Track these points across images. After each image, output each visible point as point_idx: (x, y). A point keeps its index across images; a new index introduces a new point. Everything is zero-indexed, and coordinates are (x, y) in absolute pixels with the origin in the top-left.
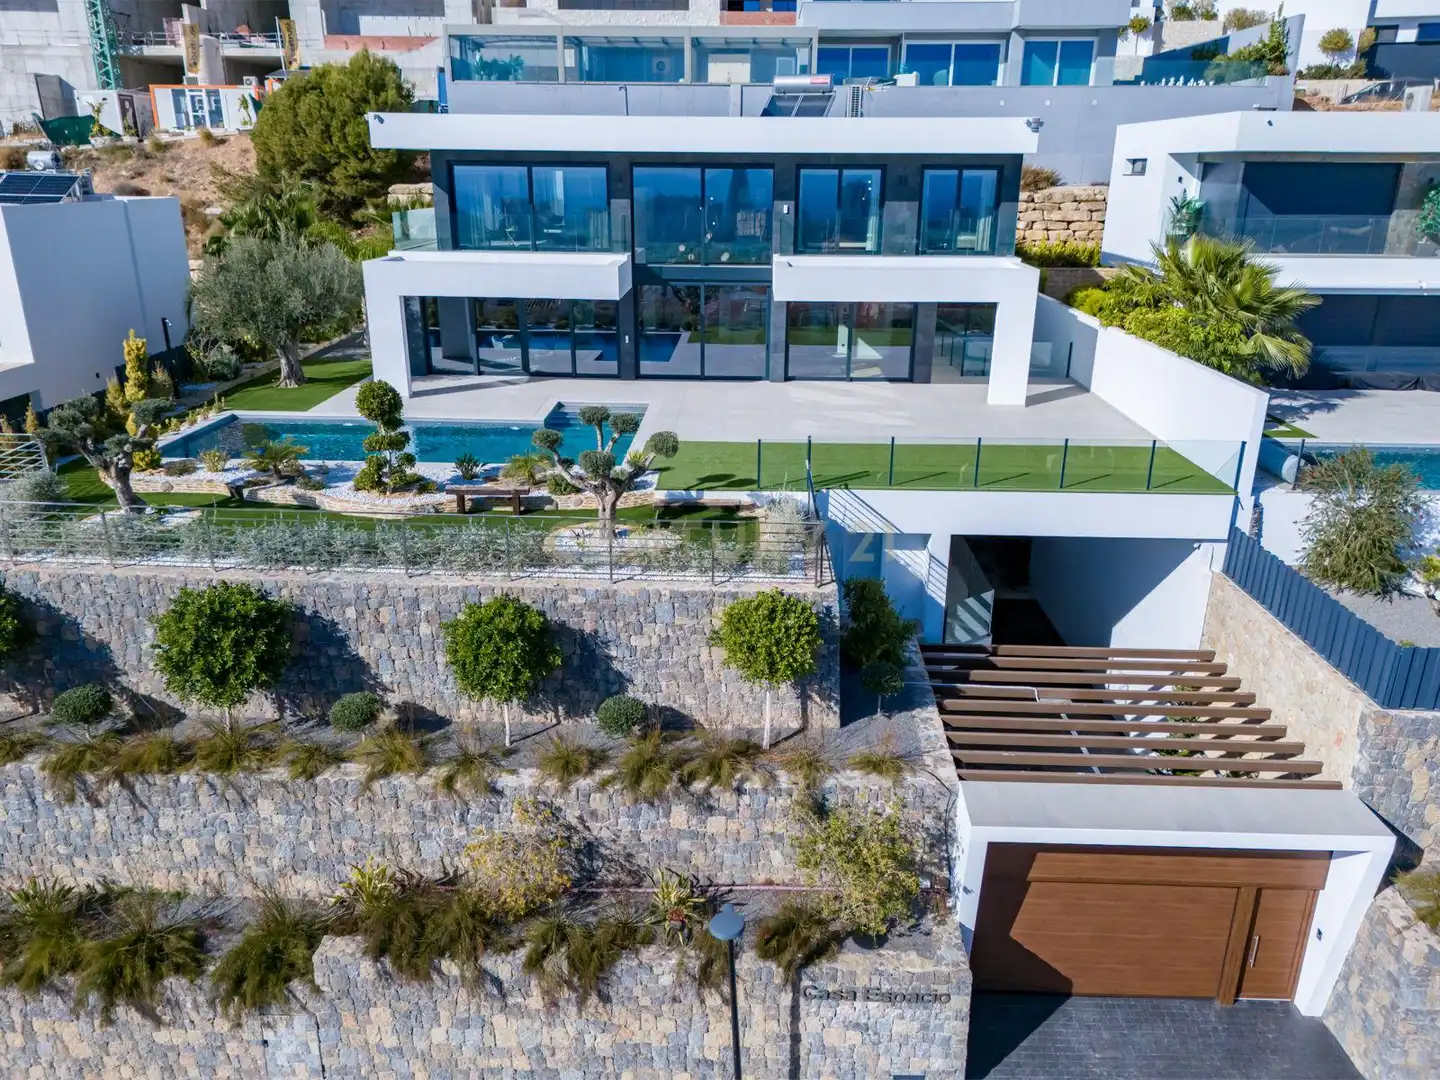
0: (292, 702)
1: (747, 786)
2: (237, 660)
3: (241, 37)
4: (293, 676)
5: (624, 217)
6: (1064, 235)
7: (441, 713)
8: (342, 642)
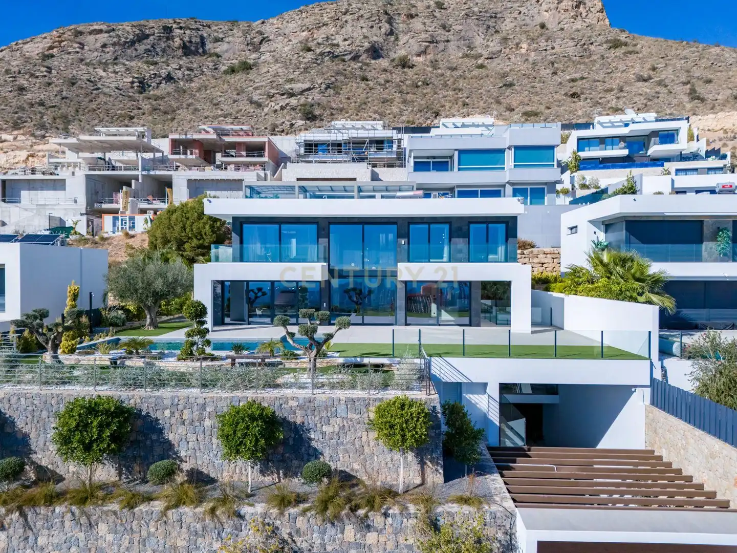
0: (127, 469)
1: (391, 512)
2: (99, 435)
3: (148, 200)
4: (130, 454)
5: (325, 247)
6: (541, 269)
7: (212, 475)
8: (161, 431)
